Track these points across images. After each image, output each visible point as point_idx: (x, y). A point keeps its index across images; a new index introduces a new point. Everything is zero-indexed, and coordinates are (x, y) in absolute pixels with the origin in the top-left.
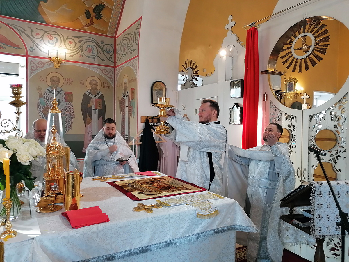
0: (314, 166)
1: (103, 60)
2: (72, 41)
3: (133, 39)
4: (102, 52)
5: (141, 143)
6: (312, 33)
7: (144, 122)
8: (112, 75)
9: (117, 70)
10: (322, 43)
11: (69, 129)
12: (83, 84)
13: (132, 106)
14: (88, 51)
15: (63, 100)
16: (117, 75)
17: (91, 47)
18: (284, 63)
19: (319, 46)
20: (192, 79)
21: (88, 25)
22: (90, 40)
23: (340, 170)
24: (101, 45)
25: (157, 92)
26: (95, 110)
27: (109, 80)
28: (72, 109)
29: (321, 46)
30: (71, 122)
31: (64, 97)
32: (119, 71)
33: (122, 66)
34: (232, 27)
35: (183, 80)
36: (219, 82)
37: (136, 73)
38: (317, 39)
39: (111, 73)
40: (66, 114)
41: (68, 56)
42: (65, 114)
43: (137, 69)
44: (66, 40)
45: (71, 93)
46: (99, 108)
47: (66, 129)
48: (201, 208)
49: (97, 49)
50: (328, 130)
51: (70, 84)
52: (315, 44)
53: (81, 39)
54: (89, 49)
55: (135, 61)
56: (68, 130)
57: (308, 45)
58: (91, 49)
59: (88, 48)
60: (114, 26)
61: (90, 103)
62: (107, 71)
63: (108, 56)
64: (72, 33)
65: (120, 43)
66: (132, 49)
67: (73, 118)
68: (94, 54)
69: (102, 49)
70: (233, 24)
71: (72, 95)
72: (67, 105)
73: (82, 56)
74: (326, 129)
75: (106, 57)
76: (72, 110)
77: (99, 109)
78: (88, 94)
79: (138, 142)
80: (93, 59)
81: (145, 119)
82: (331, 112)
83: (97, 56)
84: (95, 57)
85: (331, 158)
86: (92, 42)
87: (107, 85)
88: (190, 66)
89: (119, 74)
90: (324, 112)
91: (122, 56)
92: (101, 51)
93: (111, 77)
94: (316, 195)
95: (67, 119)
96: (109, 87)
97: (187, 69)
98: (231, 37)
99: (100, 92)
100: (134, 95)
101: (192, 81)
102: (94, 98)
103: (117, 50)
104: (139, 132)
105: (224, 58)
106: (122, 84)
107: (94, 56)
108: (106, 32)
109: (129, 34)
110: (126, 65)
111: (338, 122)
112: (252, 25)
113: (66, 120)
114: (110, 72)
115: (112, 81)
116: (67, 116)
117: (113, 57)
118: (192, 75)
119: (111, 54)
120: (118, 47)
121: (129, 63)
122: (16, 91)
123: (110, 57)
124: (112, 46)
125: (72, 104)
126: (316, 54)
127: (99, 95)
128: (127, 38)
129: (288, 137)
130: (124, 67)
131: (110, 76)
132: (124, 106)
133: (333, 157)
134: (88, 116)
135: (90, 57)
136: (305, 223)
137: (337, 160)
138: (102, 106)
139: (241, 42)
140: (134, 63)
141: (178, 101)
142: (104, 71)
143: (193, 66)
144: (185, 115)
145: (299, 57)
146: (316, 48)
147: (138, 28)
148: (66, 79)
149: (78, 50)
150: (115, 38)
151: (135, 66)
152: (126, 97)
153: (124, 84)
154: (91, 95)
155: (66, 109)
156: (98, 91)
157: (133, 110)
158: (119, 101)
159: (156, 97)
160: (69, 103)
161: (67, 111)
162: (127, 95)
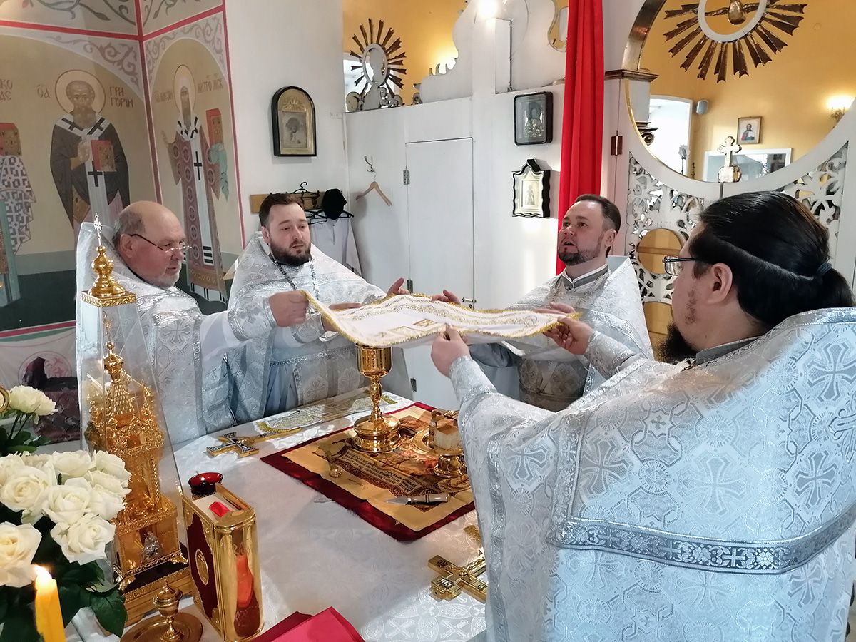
1: (102, 16)
8: (133, 65)
9: (147, 49)
11: (24, 238)
12: (45, 95)
13: (217, 163)
16: (149, 63)
18: (675, 50)
20: (386, 79)
25: (290, 120)
26: (95, 174)
27: (126, 79)
28: (23, 175)
29: (784, 8)
30: (27, 218)
32: (158, 50)
33: (168, 38)
35: (357, 82)
36: (476, 95)
37: (222, 61)
39: (130, 59)
40: (7, 194)
42: (4, 193)
43: (222, 50)
45: (12, 127)
46: (107, 169)
47: (13, 239)
51: (4, 96)
55: (213, 24)
56: (22, 242)
61: (75, 155)
62: (116, 53)
63: (116, 3)
67: (28, 203)
71: (16, 134)
72: (4, 167)
73: (29, 5)
75: (109, 5)
76: (24, 180)
77: (108, 171)
78: (66, 126)
80: (69, 14)
83: (78, 2)
84: (72, 7)
87: (121, 97)
88: (378, 40)
89: (159, 60)
91: (164, 6)
93: (130, 70)
95: (13, 209)
96: (129, 103)
99: (102, 120)
100: (219, 132)
101: (385, 86)
102: (88, 139)
105: (491, 24)
106: (170, 95)
107: (71, 5)
110: (180, 35)
113: (8, 212)
114: (127, 54)
115: (136, 83)
116: (11, 199)
117: (131, 5)
118: (383, 68)
121: (190, 30)
123: (121, 7)
125: (20, 161)
126: (768, 32)
127: (101, 129)
130: (175, 41)
131: (129, 66)
132: (187, 161)
134: (75, 195)
135: (58, 6)
138: (116, 162)
140: (211, 30)
141: (348, 144)
142: (109, 52)
143: (386, 41)
144: (374, 185)
145: (719, 38)
146: (771, 13)
151: (213, 40)
152: (190, 133)
153: (180, 93)
154: (75, 131)
155: (4, 178)
156: (96, 115)
157: (221, 176)
158: (167, 146)
159: (289, 136)
160: (10, 160)
161: (8, 183)
162: (196, 131)
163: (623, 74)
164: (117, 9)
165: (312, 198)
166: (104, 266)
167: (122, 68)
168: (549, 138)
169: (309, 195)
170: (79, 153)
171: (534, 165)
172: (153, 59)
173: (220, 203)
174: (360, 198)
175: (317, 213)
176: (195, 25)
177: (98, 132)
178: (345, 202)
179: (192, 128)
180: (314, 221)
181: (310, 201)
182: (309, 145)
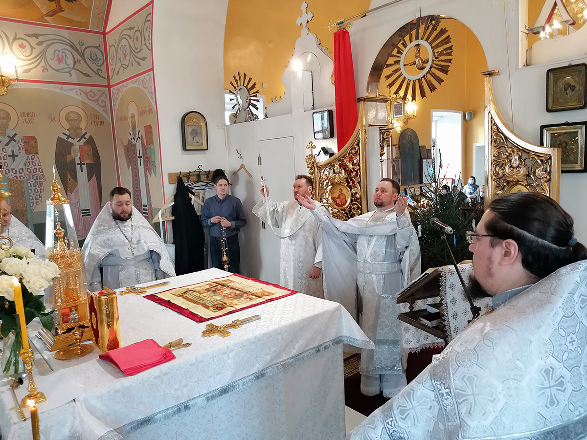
1: (87, 75)
2: (25, 43)
3: (140, 38)
4: (82, 62)
5: (173, 218)
6: (429, 41)
7: (173, 181)
8: (105, 102)
9: (113, 93)
10: (443, 58)
11: (38, 202)
12: (53, 120)
13: (150, 156)
14: (57, 60)
15: (20, 152)
16: (114, 100)
17: (61, 52)
18: (390, 85)
19: (439, 61)
20: (249, 105)
21: (52, 14)
22: (59, 40)
24: (79, 47)
25: (192, 130)
26: (81, 164)
27: (100, 110)
28: (39, 165)
29: (442, 61)
30: (41, 190)
31: (21, 146)
32: (120, 93)
33: (124, 86)
34: (308, 22)
35: (233, 108)
36: (293, 112)
37: (153, 98)
38: (436, 51)
39: (103, 98)
40: (30, 176)
41: (20, 71)
42: (27, 176)
43: (152, 92)
44: (13, 42)
45: (34, 138)
46: (88, 161)
47: (32, 203)
49: (73, 55)
51: (30, 121)
52: (434, 59)
53: (41, 39)
54: (58, 58)
55: (148, 78)
56: (37, 204)
57: (424, 59)
58: (62, 56)
59: (56, 54)
60: (101, 13)
61: (70, 153)
63: (95, 68)
64: (22, 29)
65: (116, 43)
66: (140, 55)
67: (41, 181)
68: (68, 65)
69: (82, 55)
70: (309, 16)
71: (36, 142)
72: (28, 161)
73: (46, 70)
75: (91, 69)
76: (39, 168)
77: (88, 162)
78: (65, 137)
79: (168, 216)
80: (69, 75)
83: (73, 68)
84: (71, 71)
86: (62, 43)
87: (97, 120)
88: (243, 84)
89: (119, 98)
91: (122, 68)
92: (80, 58)
93: (103, 104)
95: (32, 185)
96: (102, 123)
97: (238, 89)
98: (307, 39)
99: (86, 133)
100: (152, 138)
101: (248, 109)
102: (77, 144)
103: (110, 57)
104: (167, 201)
105: (300, 74)
106: (124, 118)
107: (69, 70)
108: (86, 24)
109: (131, 29)
110: (130, 85)
112: (340, 24)
113: (29, 187)
114: (101, 96)
115: (106, 112)
116: (32, 180)
117: (104, 68)
118: (247, 99)
119: (100, 64)
120: (111, 52)
121: (136, 81)
123: (98, 70)
125: (38, 158)
126: (434, 74)
127: (85, 138)
128: (128, 35)
130: (128, 88)
131: (102, 102)
132: (134, 155)
134: (69, 176)
135: (62, 71)
138: (93, 157)
139: (324, 48)
140: (147, 81)
141: (228, 143)
142: (91, 95)
143: (248, 85)
144: (242, 166)
145: (412, 78)
146: (435, 64)
147: (149, 21)
148: (22, 113)
149: (37, 60)
150: (104, 34)
151: (148, 87)
152: (136, 140)
153: (130, 117)
154: (70, 140)
155: (28, 167)
156: (83, 130)
157: (152, 163)
158: (124, 147)
159: (192, 139)
160: (32, 157)
161: (30, 170)
162: (139, 138)
165: (207, 174)
168: (332, 136)
169: (204, 173)
170: (72, 153)
172: (116, 98)
173: (152, 179)
174: (235, 174)
175: (209, 183)
176: (138, 79)
177: (83, 140)
179: (137, 136)
180: (207, 187)
181: (205, 176)
182: (204, 144)
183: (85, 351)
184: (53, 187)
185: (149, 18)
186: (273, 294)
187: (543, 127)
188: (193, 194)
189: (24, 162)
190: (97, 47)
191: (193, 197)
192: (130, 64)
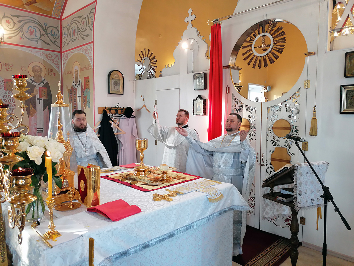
0: (271, 151)
1: (48, 44)
2: (10, 20)
3: (85, 23)
4: (46, 35)
5: (99, 135)
6: (271, 34)
7: (101, 112)
8: (57, 61)
9: (63, 56)
10: (280, 44)
12: (24, 70)
14: (29, 33)
15: (1, 89)
16: (63, 61)
17: (33, 28)
18: (245, 59)
19: (277, 45)
20: (150, 69)
21: (29, 4)
22: (32, 20)
23: (293, 153)
24: (44, 26)
25: (114, 82)
26: (39, 99)
27: (54, 66)
28: (12, 98)
29: (279, 46)
31: (2, 85)
32: (67, 57)
33: (71, 52)
34: (192, 21)
35: (140, 70)
36: (181, 74)
37: (91, 60)
38: (275, 40)
39: (57, 59)
41: (5, 37)
43: (91, 56)
44: (3, 18)
45: (11, 80)
46: (44, 98)
48: (210, 193)
49: (39, 29)
50: (284, 120)
51: (9, 69)
52: (274, 44)
53: (20, 19)
54: (31, 31)
55: (89, 48)
57: (267, 44)
58: (33, 30)
59: (29, 29)
60: (60, 7)
63: (53, 40)
64: (9, 11)
65: (68, 26)
66: (84, 33)
68: (37, 36)
69: (46, 31)
70: (193, 17)
71: (12, 83)
73: (22, 38)
74: (282, 119)
75: (50, 40)
76: (12, 100)
78: (31, 81)
80: (36, 43)
81: (102, 110)
82: (286, 104)
83: (40, 39)
84: (38, 40)
85: (286, 144)
86: (34, 23)
87: (52, 72)
88: (147, 56)
89: (67, 60)
90: (280, 105)
91: (71, 41)
92: (44, 33)
93: (56, 63)
94: (298, 174)
96: (55, 75)
97: (143, 59)
98: (191, 31)
99: (44, 80)
100: (88, 85)
101: (149, 71)
102: (38, 86)
103: (64, 34)
104: (96, 124)
105: (186, 51)
106: (71, 72)
107: (37, 39)
108: (50, 13)
109: (80, 17)
110: (76, 51)
111: (292, 113)
112: (216, 21)
114: (56, 58)
117: (59, 40)
118: (149, 66)
119: (56, 38)
120: (64, 31)
121: (80, 49)
122: (21, 82)
123: (55, 41)
124: (57, 29)
125: (12, 93)
126: (274, 53)
127: (44, 83)
128: (77, 21)
129: (249, 127)
130: (74, 53)
131: (56, 62)
132: (75, 96)
133: (287, 143)
134: (31, 107)
135: (33, 40)
136: (288, 199)
137: (291, 146)
138: (48, 95)
139: (201, 37)
141: (135, 91)
142: (49, 56)
143: (150, 56)
144: (144, 106)
145: (259, 55)
146: (274, 47)
147: (92, 12)
148: (5, 64)
149: (17, 32)
150: (61, 20)
151: (88, 53)
152: (77, 86)
153: (74, 71)
154: (34, 83)
155: (5, 99)
156: (42, 78)
157: (87, 100)
158: (68, 90)
159: (114, 87)
161: (7, 100)
162: (80, 84)
163: (229, 67)
164: (54, 42)
165: (121, 110)
166: (60, 96)
167: (54, 62)
168: (205, 88)
169: (120, 108)
171: (200, 97)
172: (65, 60)
174: (139, 110)
175: (123, 115)
176: (82, 48)
177: (42, 84)
178: (133, 112)
179: (78, 83)
180: (121, 118)
181: (120, 111)
182: (121, 91)
183: (75, 207)
184: (58, 95)
185: (93, 10)
186: (185, 178)
187: (342, 86)
188: (113, 121)
189: (3, 95)
190: (56, 28)
191: (112, 123)
192: (77, 38)
